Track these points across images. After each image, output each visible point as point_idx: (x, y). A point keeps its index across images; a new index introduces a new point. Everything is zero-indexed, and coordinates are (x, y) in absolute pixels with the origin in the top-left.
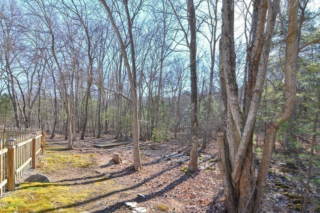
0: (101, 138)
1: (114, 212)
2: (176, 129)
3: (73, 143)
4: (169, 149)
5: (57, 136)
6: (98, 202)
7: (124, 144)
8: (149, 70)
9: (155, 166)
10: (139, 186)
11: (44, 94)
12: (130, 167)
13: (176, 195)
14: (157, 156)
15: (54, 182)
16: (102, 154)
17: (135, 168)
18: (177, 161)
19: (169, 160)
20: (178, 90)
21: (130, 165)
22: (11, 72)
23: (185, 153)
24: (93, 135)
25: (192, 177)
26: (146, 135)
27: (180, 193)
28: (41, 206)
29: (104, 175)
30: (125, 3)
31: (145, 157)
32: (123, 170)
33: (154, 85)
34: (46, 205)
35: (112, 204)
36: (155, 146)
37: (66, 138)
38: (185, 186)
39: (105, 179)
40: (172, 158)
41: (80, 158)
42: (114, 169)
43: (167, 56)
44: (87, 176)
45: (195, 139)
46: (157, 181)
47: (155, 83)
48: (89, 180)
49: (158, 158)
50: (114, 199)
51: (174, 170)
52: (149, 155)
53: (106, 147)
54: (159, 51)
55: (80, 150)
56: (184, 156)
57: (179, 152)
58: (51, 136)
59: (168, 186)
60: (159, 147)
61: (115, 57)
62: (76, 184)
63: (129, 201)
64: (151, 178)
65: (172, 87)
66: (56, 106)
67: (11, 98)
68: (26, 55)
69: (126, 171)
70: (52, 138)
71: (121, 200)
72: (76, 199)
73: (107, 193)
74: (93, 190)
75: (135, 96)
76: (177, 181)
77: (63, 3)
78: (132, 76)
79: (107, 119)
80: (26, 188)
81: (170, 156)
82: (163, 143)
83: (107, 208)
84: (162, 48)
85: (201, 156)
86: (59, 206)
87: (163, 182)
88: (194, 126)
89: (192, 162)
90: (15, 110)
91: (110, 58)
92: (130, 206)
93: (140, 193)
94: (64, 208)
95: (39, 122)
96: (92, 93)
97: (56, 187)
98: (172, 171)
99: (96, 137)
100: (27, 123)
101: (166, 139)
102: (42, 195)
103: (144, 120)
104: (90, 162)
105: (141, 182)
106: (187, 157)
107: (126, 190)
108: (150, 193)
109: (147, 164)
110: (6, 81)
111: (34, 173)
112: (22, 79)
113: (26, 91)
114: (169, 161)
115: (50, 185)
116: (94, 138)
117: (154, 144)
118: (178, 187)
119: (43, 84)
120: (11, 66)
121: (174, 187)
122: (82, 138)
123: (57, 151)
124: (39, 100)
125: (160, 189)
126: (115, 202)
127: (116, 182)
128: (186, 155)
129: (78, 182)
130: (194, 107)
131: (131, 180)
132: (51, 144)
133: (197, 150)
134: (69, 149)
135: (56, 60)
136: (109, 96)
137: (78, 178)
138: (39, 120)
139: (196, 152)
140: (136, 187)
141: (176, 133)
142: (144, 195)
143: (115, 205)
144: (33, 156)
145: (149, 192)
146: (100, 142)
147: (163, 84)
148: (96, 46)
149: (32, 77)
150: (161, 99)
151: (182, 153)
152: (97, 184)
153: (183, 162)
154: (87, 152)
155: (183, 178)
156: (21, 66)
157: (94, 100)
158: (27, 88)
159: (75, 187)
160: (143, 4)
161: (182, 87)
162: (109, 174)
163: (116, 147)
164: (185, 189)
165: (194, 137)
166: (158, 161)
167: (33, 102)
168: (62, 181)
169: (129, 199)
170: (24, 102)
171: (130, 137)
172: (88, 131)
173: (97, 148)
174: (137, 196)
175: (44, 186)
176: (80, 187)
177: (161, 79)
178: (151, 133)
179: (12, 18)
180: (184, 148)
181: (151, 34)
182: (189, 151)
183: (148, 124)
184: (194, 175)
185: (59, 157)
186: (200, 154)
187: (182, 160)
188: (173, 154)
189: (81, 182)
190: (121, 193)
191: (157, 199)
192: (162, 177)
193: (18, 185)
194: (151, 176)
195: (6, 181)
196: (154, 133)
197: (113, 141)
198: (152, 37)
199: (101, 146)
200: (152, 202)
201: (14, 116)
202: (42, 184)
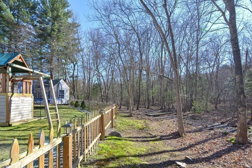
0: (150, 109)
1: (167, 167)
2: (216, 102)
3: (132, 112)
4: (211, 120)
5: (122, 107)
6: (154, 157)
7: (168, 114)
8: (185, 53)
9: (198, 134)
10: (185, 150)
11: (115, 81)
12: (176, 133)
13: (225, 164)
14: (199, 125)
15: (124, 138)
16: (152, 121)
17: (180, 134)
18: (222, 131)
19: (212, 129)
20: (216, 65)
21: (175, 131)
22: (99, 71)
23: (230, 124)
24: (144, 107)
25: (241, 148)
26: (186, 107)
27: (229, 162)
28: (119, 153)
29: (155, 136)
30: (165, 6)
31: (187, 125)
32: (170, 134)
33: (190, 64)
34: (122, 153)
35: (165, 161)
36: (196, 117)
37: (128, 109)
38: (234, 157)
39: (156, 140)
40: (215, 128)
41: (138, 123)
42: (162, 133)
43: (202, 37)
44: (144, 136)
45: (242, 111)
46: (202, 148)
47: (192, 62)
48: (145, 139)
49: (200, 127)
50: (166, 157)
51: (219, 139)
52: (190, 123)
53: (154, 116)
54: (194, 35)
55: (137, 117)
56: (228, 127)
57: (222, 123)
58: (119, 107)
59: (214, 154)
60: (200, 118)
61: (157, 48)
62: (137, 141)
63: (179, 161)
64: (196, 144)
65: (209, 64)
66: (121, 88)
67: (99, 85)
68: (105, 60)
69: (172, 135)
70: (120, 109)
71: (172, 159)
72: (139, 152)
73: (159, 151)
74: (149, 147)
75: (177, 75)
76: (223, 150)
77: (124, 22)
78: (174, 60)
79: (153, 95)
80: (110, 139)
81: (212, 126)
82: (204, 114)
83: (161, 163)
84: (197, 32)
85: (251, 128)
86: (129, 155)
87: (208, 149)
88: (240, 98)
89: (240, 134)
90: (101, 92)
91: (153, 50)
92: (180, 165)
93: (187, 155)
94: (132, 156)
95: (113, 98)
96: (142, 77)
97: (126, 141)
98: (216, 140)
99: (146, 108)
100: (107, 100)
101: (206, 110)
102: (119, 145)
103: (184, 94)
104: (145, 126)
105: (186, 147)
106: (232, 128)
107: (174, 151)
108: (197, 157)
109: (190, 131)
110: (96, 76)
111: (113, 130)
112: (104, 74)
113: (106, 81)
114: (212, 131)
115: (122, 139)
116: (145, 109)
117: (194, 114)
118: (226, 157)
119: (114, 75)
120: (99, 67)
121: (222, 156)
122: (138, 109)
123: (124, 117)
124: (113, 85)
125: (206, 156)
126: (167, 160)
127: (165, 144)
128: (230, 126)
129: (138, 139)
130: (239, 79)
131: (178, 143)
132: (120, 112)
133: (246, 121)
134: (130, 116)
135: (121, 59)
136: (154, 78)
137: (138, 136)
138: (113, 97)
139: (244, 123)
140: (183, 150)
141: (216, 105)
142: (191, 158)
143: (167, 161)
144: (112, 119)
145: (195, 156)
146: (150, 112)
147: (200, 62)
148: (144, 44)
149: (108, 72)
150: (198, 76)
151: (226, 125)
152: (151, 143)
153: (228, 133)
154: (142, 119)
155: (230, 149)
156: (103, 66)
157: (144, 82)
158: (106, 78)
159: (137, 143)
160: (177, 3)
161: (220, 62)
162: (159, 137)
163: (162, 116)
164: (234, 159)
165: (241, 109)
166: (200, 130)
167: (109, 87)
168: (129, 138)
169: (178, 159)
170: (105, 87)
171: (172, 108)
172: (141, 104)
173: (148, 116)
174: (185, 158)
175: (119, 140)
176: (141, 143)
177: (197, 58)
178: (191, 105)
179: (98, 40)
180: (228, 119)
181: (186, 23)
182: (233, 123)
183: (187, 97)
184: (244, 147)
185: (126, 121)
186: (249, 126)
187: (227, 131)
188: (215, 125)
189: (140, 140)
190: (171, 153)
191: (204, 164)
192: (206, 144)
193: (106, 137)
194: (195, 142)
195: (100, 134)
196: (194, 105)
197: (159, 111)
198: (187, 25)
199: (151, 115)
200: (200, 166)
201: (100, 96)
202: (118, 138)
